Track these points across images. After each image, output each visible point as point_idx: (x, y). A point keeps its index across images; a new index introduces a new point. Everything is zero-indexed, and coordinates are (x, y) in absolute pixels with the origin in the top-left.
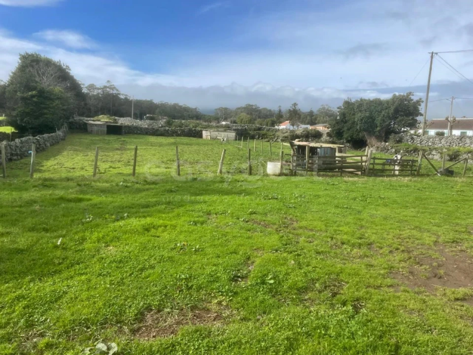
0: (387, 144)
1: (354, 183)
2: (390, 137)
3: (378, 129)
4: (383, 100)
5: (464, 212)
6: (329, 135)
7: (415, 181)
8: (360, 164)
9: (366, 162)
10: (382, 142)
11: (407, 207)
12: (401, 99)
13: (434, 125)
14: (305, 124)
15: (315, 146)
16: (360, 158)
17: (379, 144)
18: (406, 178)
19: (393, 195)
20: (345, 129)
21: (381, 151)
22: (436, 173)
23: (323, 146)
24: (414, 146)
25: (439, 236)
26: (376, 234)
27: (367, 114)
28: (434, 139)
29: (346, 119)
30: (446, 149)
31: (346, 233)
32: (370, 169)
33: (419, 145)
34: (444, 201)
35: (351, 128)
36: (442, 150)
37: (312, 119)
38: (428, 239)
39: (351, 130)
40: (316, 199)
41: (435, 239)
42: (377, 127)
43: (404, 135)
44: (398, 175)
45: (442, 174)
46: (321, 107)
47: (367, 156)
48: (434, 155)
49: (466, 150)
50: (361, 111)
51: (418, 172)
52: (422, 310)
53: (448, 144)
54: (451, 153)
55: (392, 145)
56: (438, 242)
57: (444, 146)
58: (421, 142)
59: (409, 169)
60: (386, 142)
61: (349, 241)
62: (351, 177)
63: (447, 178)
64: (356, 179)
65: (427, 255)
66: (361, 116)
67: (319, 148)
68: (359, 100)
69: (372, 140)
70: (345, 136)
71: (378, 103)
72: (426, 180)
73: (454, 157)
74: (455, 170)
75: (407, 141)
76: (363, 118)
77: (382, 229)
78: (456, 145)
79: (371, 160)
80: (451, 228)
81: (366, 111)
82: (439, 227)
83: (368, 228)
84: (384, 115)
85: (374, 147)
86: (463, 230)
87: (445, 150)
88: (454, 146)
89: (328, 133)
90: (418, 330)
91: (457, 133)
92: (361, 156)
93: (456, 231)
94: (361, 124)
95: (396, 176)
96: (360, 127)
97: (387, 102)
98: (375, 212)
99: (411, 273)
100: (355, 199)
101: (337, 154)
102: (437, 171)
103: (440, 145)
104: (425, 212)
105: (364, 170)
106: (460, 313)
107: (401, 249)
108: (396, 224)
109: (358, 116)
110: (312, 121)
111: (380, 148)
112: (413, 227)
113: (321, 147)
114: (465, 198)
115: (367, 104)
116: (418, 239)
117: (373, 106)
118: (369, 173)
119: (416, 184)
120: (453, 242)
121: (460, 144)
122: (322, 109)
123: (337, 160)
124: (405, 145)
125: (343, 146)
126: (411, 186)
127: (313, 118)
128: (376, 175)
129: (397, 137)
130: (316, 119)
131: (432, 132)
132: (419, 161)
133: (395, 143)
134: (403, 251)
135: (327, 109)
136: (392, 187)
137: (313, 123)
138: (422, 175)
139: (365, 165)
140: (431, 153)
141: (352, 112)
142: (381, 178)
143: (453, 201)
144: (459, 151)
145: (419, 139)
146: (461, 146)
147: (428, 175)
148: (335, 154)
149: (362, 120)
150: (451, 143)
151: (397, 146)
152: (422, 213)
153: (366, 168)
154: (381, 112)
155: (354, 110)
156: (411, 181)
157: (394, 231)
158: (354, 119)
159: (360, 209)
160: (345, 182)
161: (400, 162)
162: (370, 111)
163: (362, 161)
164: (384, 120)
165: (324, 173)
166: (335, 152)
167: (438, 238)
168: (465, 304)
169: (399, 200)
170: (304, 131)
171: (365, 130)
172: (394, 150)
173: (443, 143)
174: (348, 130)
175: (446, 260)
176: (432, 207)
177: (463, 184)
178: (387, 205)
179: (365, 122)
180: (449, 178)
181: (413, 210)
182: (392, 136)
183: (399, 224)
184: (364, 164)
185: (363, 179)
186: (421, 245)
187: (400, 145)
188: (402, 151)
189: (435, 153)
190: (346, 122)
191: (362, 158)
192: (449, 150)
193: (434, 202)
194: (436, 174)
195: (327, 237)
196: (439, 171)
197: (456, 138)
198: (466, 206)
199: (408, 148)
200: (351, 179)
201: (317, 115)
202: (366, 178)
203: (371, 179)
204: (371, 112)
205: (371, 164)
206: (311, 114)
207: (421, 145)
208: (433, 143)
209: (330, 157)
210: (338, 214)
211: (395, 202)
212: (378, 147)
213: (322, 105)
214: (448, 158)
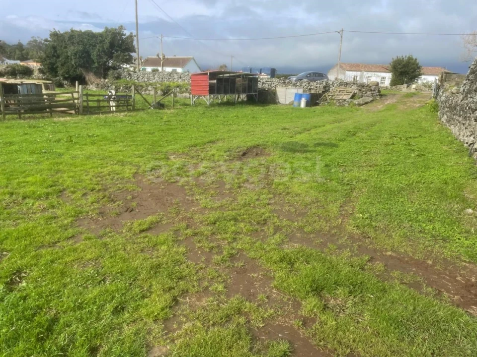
0: (107, 80)
1: (63, 124)
2: (109, 73)
3: (96, 65)
4: (95, 33)
5: (167, 140)
6: (41, 71)
7: (129, 116)
8: (72, 101)
9: (78, 99)
10: (101, 79)
11: (116, 142)
12: (114, 33)
13: (149, 62)
14: (14, 60)
15: (13, 82)
16: (70, 95)
17: (98, 80)
18: (122, 114)
19: (105, 131)
20: (59, 64)
21: (102, 88)
22: (150, 106)
23: (24, 83)
24: (132, 82)
25: (140, 167)
26: (72, 177)
27: (81, 48)
28: (149, 75)
29: (58, 52)
30: (159, 84)
31: (33, 184)
32: (84, 107)
33: (136, 81)
34: (152, 132)
35: (65, 63)
36: (156, 85)
37: (21, 52)
38: (128, 171)
39: (66, 65)
40: (7, 147)
41: (135, 171)
42: (94, 63)
43: (121, 72)
44: (116, 112)
45: (155, 108)
46: (32, 40)
47: (78, 92)
48: (150, 91)
49: (175, 84)
50: (73, 43)
51: (134, 106)
52: (100, 256)
53: (160, 79)
54: (163, 88)
55: (111, 82)
56: (138, 173)
57: (158, 82)
58: (138, 78)
59: (125, 103)
60: (105, 78)
61: (34, 193)
62: (63, 117)
63: (158, 111)
64: (68, 118)
65: (124, 189)
66: (74, 50)
67: (19, 85)
68: (70, 31)
69: (90, 77)
70: (60, 72)
71: (90, 35)
72: (141, 114)
73: (166, 92)
74: (167, 103)
75: (125, 77)
76: (77, 52)
77: (81, 170)
78: (167, 81)
79: (84, 97)
80: (152, 156)
81: (78, 44)
82: (141, 157)
83: (65, 172)
84: (99, 50)
85: (94, 85)
86: (163, 157)
87: (158, 86)
88: (165, 81)
89: (39, 69)
90: (89, 284)
91: (169, 69)
92: (72, 93)
93: (157, 159)
94: (75, 58)
95: (113, 112)
96: (75, 63)
97: (101, 35)
98: (79, 153)
99: (102, 213)
100: (59, 141)
101: (44, 92)
102: (150, 105)
103: (154, 81)
104: (132, 145)
105: (78, 109)
106: (142, 245)
107: (97, 189)
108: (99, 161)
109: (71, 50)
110: (22, 56)
111: (100, 86)
112: (115, 162)
113: (22, 84)
114: (170, 127)
115: (79, 35)
116: (117, 174)
117: (86, 38)
118: (83, 111)
119: (130, 118)
120: (151, 171)
121: (170, 80)
122: (33, 42)
123: (46, 99)
124: (124, 81)
125: (51, 82)
126: (125, 121)
127: (23, 52)
128: (92, 113)
129: (116, 73)
130: (28, 54)
131: (149, 69)
132: (133, 96)
133: (115, 80)
134: (99, 190)
135: (40, 42)
136: (106, 123)
137: (23, 58)
138: (138, 110)
139: (78, 103)
140: (147, 89)
141: (64, 45)
142: (96, 115)
143: (159, 131)
144: (169, 86)
145: (136, 75)
146: (171, 81)
147: (143, 110)
148: (42, 92)
149: (76, 54)
150: (162, 79)
151: (117, 83)
152: (130, 146)
153: (80, 106)
154: (95, 46)
155: (65, 42)
156: (126, 116)
157: (96, 170)
158: (67, 52)
159: (62, 151)
160: (54, 123)
161: (114, 98)
162: (83, 45)
163: (74, 99)
164: (99, 55)
165: (31, 115)
166: (41, 89)
167: (138, 169)
168: (148, 234)
169: (109, 136)
170: (7, 67)
171: (81, 66)
172: (114, 87)
173: (156, 79)
174: (62, 65)
175: (142, 190)
176: (139, 139)
177: (171, 115)
178: (95, 143)
179: (80, 57)
180: (161, 111)
181: (121, 144)
182: (110, 72)
183: (102, 162)
184: (76, 101)
185: (77, 118)
186: (121, 179)
187: (119, 81)
188: (121, 88)
189: (151, 89)
190: (58, 57)
191: (72, 95)
192: (162, 85)
193: (142, 134)
194: (150, 108)
195: (5, 194)
196: (152, 105)
197: (166, 74)
198: (169, 134)
199: (127, 85)
200: (62, 119)
201: (28, 49)
202: (80, 117)
203: (86, 117)
204: (85, 45)
205: (84, 101)
206: (20, 47)
207: (138, 81)
208: (148, 79)
209: (37, 95)
210: (30, 162)
211: (105, 138)
212: (98, 84)
213: (33, 37)
214: (162, 93)
